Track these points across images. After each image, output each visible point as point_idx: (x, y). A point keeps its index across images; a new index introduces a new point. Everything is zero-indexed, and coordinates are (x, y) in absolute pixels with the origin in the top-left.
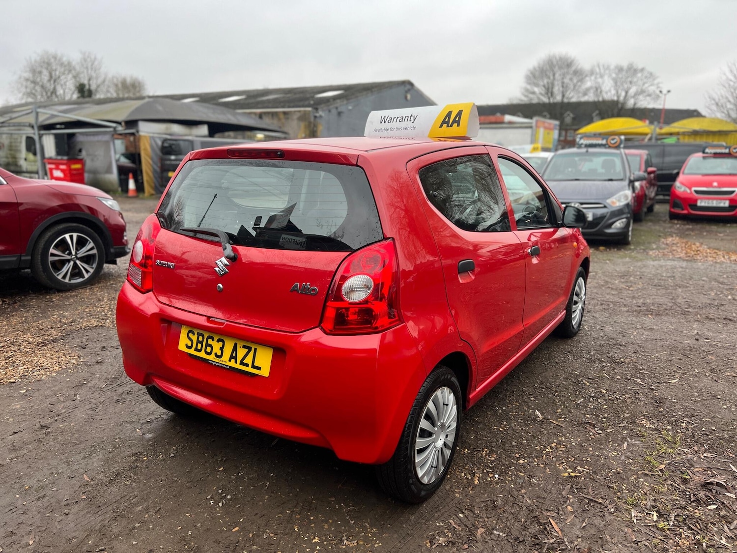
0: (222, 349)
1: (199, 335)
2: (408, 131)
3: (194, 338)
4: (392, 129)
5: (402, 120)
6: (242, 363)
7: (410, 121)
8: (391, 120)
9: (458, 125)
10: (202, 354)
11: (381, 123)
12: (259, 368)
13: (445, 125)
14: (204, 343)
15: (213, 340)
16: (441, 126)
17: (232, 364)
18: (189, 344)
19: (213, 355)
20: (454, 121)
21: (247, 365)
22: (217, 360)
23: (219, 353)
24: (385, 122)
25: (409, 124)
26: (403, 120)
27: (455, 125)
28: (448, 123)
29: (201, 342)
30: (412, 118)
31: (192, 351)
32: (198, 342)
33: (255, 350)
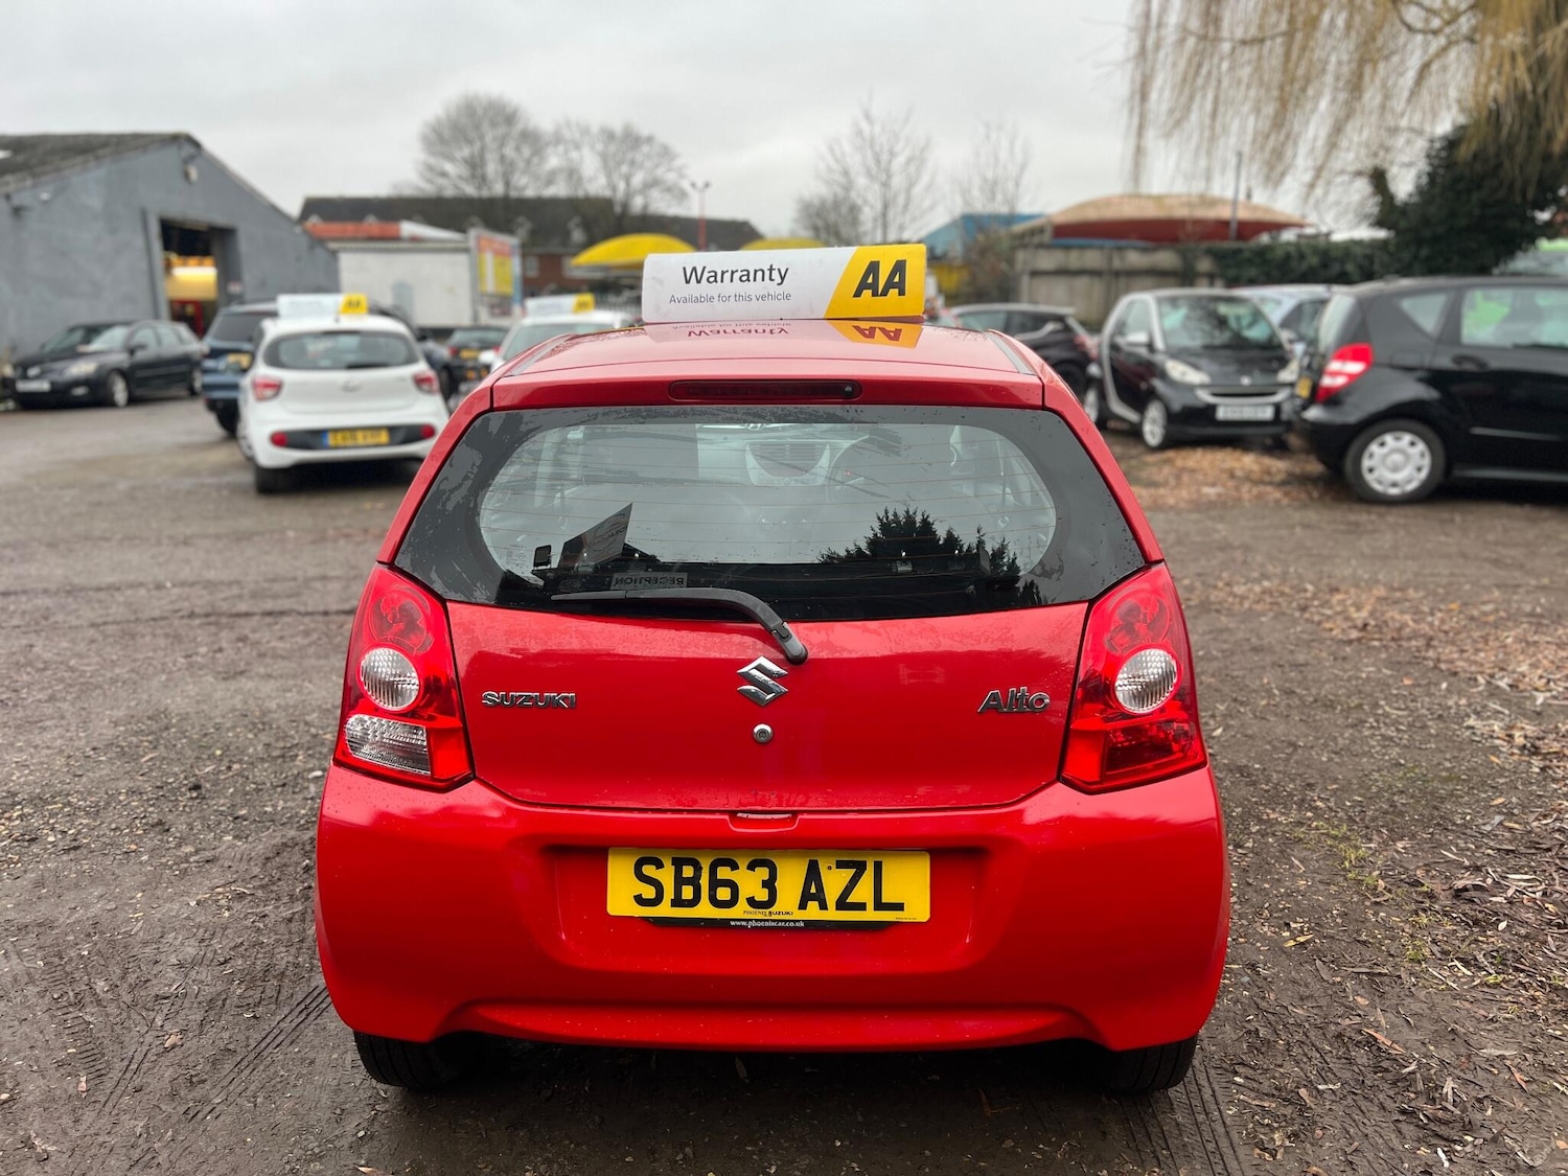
0: (769, 884)
1: (678, 864)
2: (769, 303)
3: (666, 876)
4: (723, 298)
5: (747, 277)
6: (842, 904)
7: (771, 279)
8: (715, 278)
9: (902, 293)
10: (705, 910)
11: (688, 282)
12: (899, 907)
13: (867, 293)
14: (704, 882)
15: (735, 867)
16: (858, 294)
17: (813, 912)
18: (649, 892)
19: (742, 905)
20: (890, 285)
21: (861, 907)
22: (759, 914)
23: (762, 895)
24: (699, 282)
25: (771, 287)
26: (751, 278)
27: (894, 292)
28: (874, 287)
29: (694, 882)
30: (775, 275)
31: (665, 910)
32: (680, 881)
33: (878, 867)
